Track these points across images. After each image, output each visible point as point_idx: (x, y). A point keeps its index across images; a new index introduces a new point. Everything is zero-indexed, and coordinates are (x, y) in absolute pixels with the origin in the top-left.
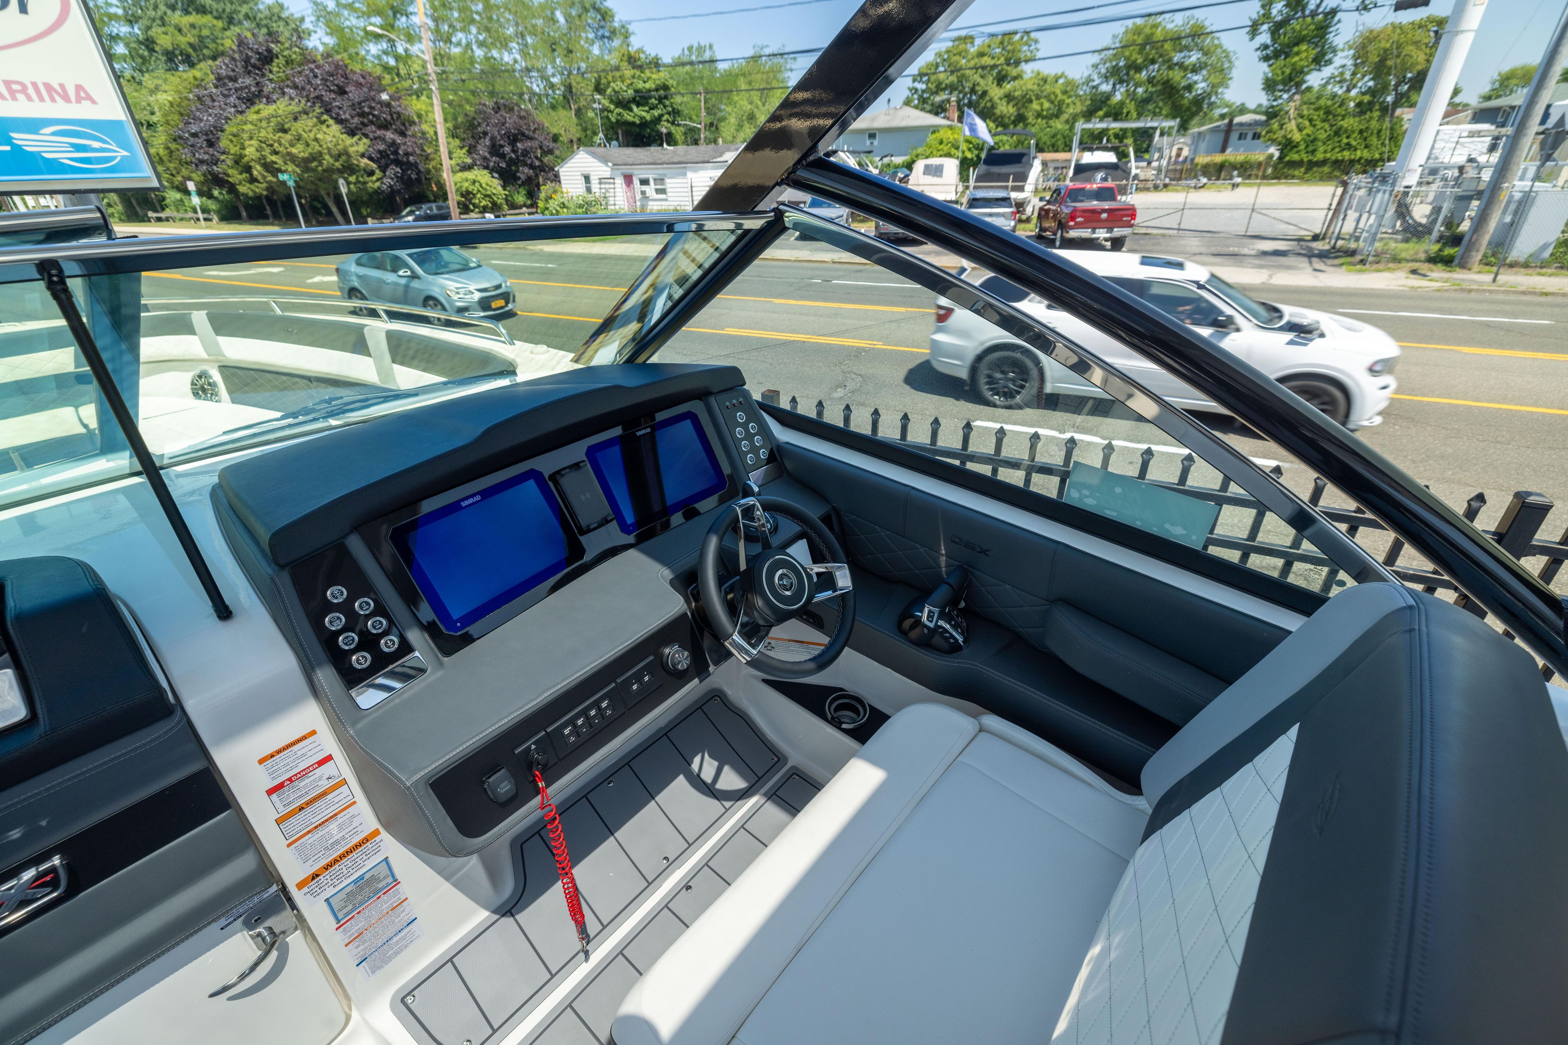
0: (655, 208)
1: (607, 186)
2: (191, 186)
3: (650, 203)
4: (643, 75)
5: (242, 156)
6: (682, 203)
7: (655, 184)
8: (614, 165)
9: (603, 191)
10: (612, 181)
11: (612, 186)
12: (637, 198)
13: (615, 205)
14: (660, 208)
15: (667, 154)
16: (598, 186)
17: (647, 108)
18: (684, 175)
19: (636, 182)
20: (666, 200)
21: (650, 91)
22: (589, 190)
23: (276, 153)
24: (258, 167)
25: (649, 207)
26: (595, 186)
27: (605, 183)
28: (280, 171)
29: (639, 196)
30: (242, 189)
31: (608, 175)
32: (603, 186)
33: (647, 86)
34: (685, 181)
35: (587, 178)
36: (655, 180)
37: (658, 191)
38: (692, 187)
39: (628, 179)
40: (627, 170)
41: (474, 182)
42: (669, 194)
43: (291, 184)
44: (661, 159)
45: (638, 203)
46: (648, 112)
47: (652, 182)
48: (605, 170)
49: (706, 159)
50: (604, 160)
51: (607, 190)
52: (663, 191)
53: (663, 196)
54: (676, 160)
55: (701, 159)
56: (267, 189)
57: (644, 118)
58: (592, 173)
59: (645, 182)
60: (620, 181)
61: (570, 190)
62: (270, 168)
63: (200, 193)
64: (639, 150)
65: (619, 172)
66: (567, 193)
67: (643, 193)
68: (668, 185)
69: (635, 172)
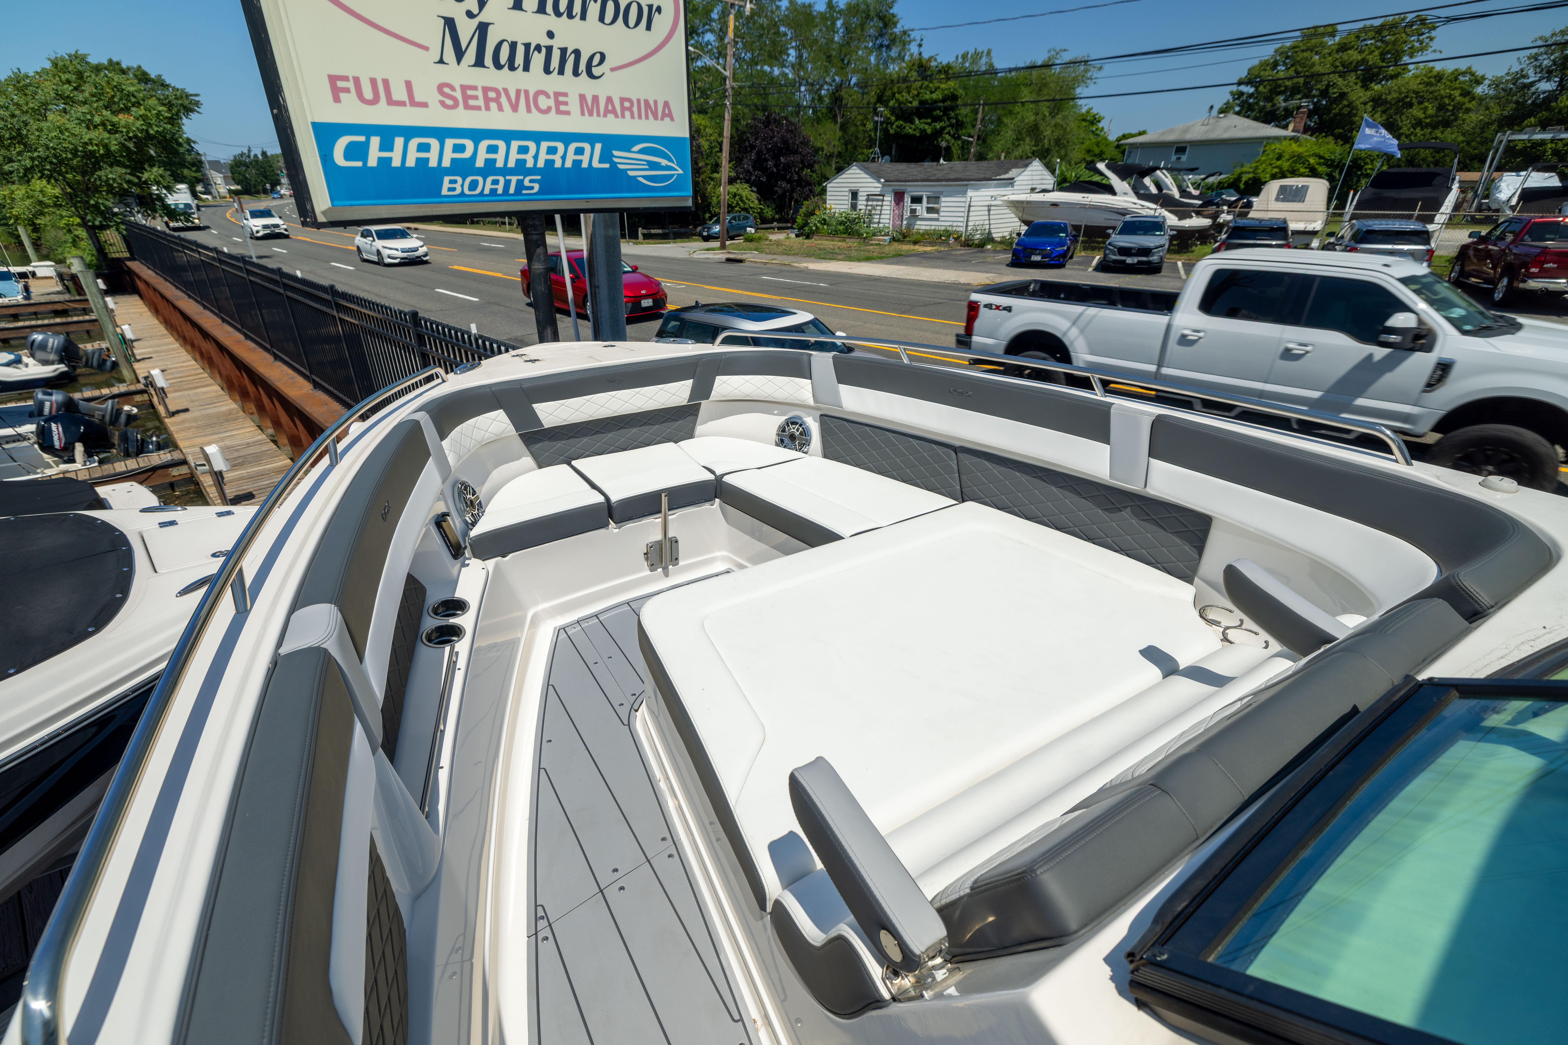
0: (923, 227)
1: (875, 203)
3: (918, 222)
4: (931, 85)
6: (955, 224)
7: (928, 203)
8: (886, 181)
9: (869, 208)
10: (881, 198)
11: (880, 203)
12: (905, 217)
13: (879, 223)
14: (928, 228)
15: (942, 170)
16: (865, 203)
17: (929, 121)
19: (907, 199)
20: (937, 220)
21: (936, 101)
22: (854, 207)
25: (916, 227)
26: (861, 204)
27: (873, 200)
29: (907, 214)
31: (878, 191)
32: (870, 203)
33: (934, 96)
34: (963, 199)
35: (854, 195)
36: (928, 198)
37: (930, 210)
38: (970, 206)
39: (899, 197)
40: (898, 186)
41: (735, 195)
42: (942, 214)
44: (935, 175)
45: (905, 222)
46: (930, 124)
47: (925, 200)
48: (874, 185)
49: (987, 176)
50: (876, 176)
51: (874, 207)
52: (936, 211)
53: (935, 216)
54: (952, 177)
55: (982, 176)
57: (925, 130)
58: (861, 189)
59: (917, 200)
60: (889, 199)
61: (833, 206)
64: (912, 165)
65: (891, 189)
66: (830, 209)
67: (913, 211)
68: (943, 204)
69: (909, 189)
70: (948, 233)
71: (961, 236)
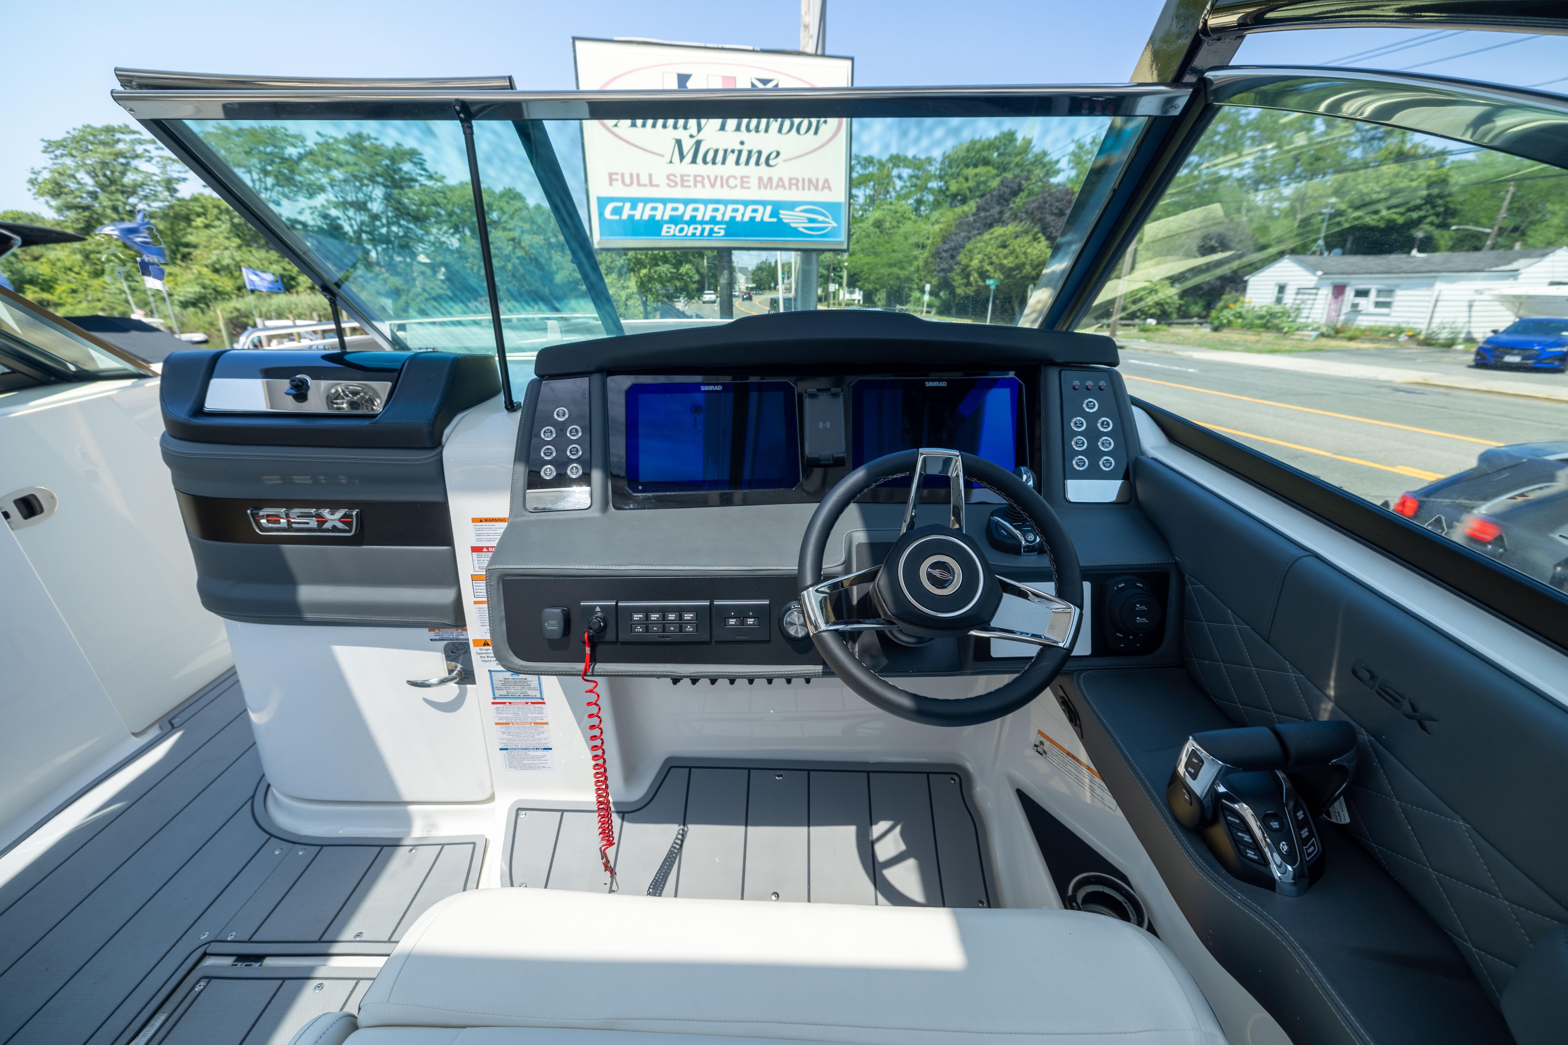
0: (1367, 323)
1: (1306, 297)
2: (928, 287)
3: (1360, 318)
5: (968, 266)
6: (1412, 320)
7: (1378, 296)
8: (1325, 274)
9: (1298, 302)
10: (1314, 291)
11: (1312, 297)
13: (1308, 317)
14: (1372, 324)
15: (1413, 262)
16: (1294, 296)
17: (1403, 210)
18: (1431, 285)
19: (1349, 293)
20: (1387, 315)
21: (1416, 190)
22: (1279, 300)
23: (991, 263)
24: (976, 275)
25: (1357, 323)
26: (1289, 298)
27: (1304, 294)
28: (989, 277)
29: (1346, 309)
30: (959, 291)
31: (1312, 284)
32: (1300, 297)
33: (1415, 184)
34: (1430, 293)
35: (1282, 289)
36: (1379, 291)
37: (1378, 304)
38: (1437, 301)
39: (1339, 290)
40: (1339, 279)
42: (1395, 309)
43: (993, 287)
44: (1400, 267)
45: (1342, 318)
46: (1403, 214)
47: (1374, 293)
48: (1308, 279)
49: (1477, 268)
50: (1313, 269)
51: (1303, 301)
52: (1387, 305)
53: (1384, 311)
54: (1424, 269)
55: (1470, 268)
56: (975, 291)
57: (1394, 221)
58: (1291, 283)
59: (1362, 293)
60: (1326, 293)
61: (1253, 300)
62: (984, 275)
63: (931, 293)
64: (1371, 258)
65: (1329, 282)
66: (1249, 302)
67: (1355, 306)
68: (1397, 298)
69: (1353, 282)
70: (1399, 331)
71: (1419, 333)
